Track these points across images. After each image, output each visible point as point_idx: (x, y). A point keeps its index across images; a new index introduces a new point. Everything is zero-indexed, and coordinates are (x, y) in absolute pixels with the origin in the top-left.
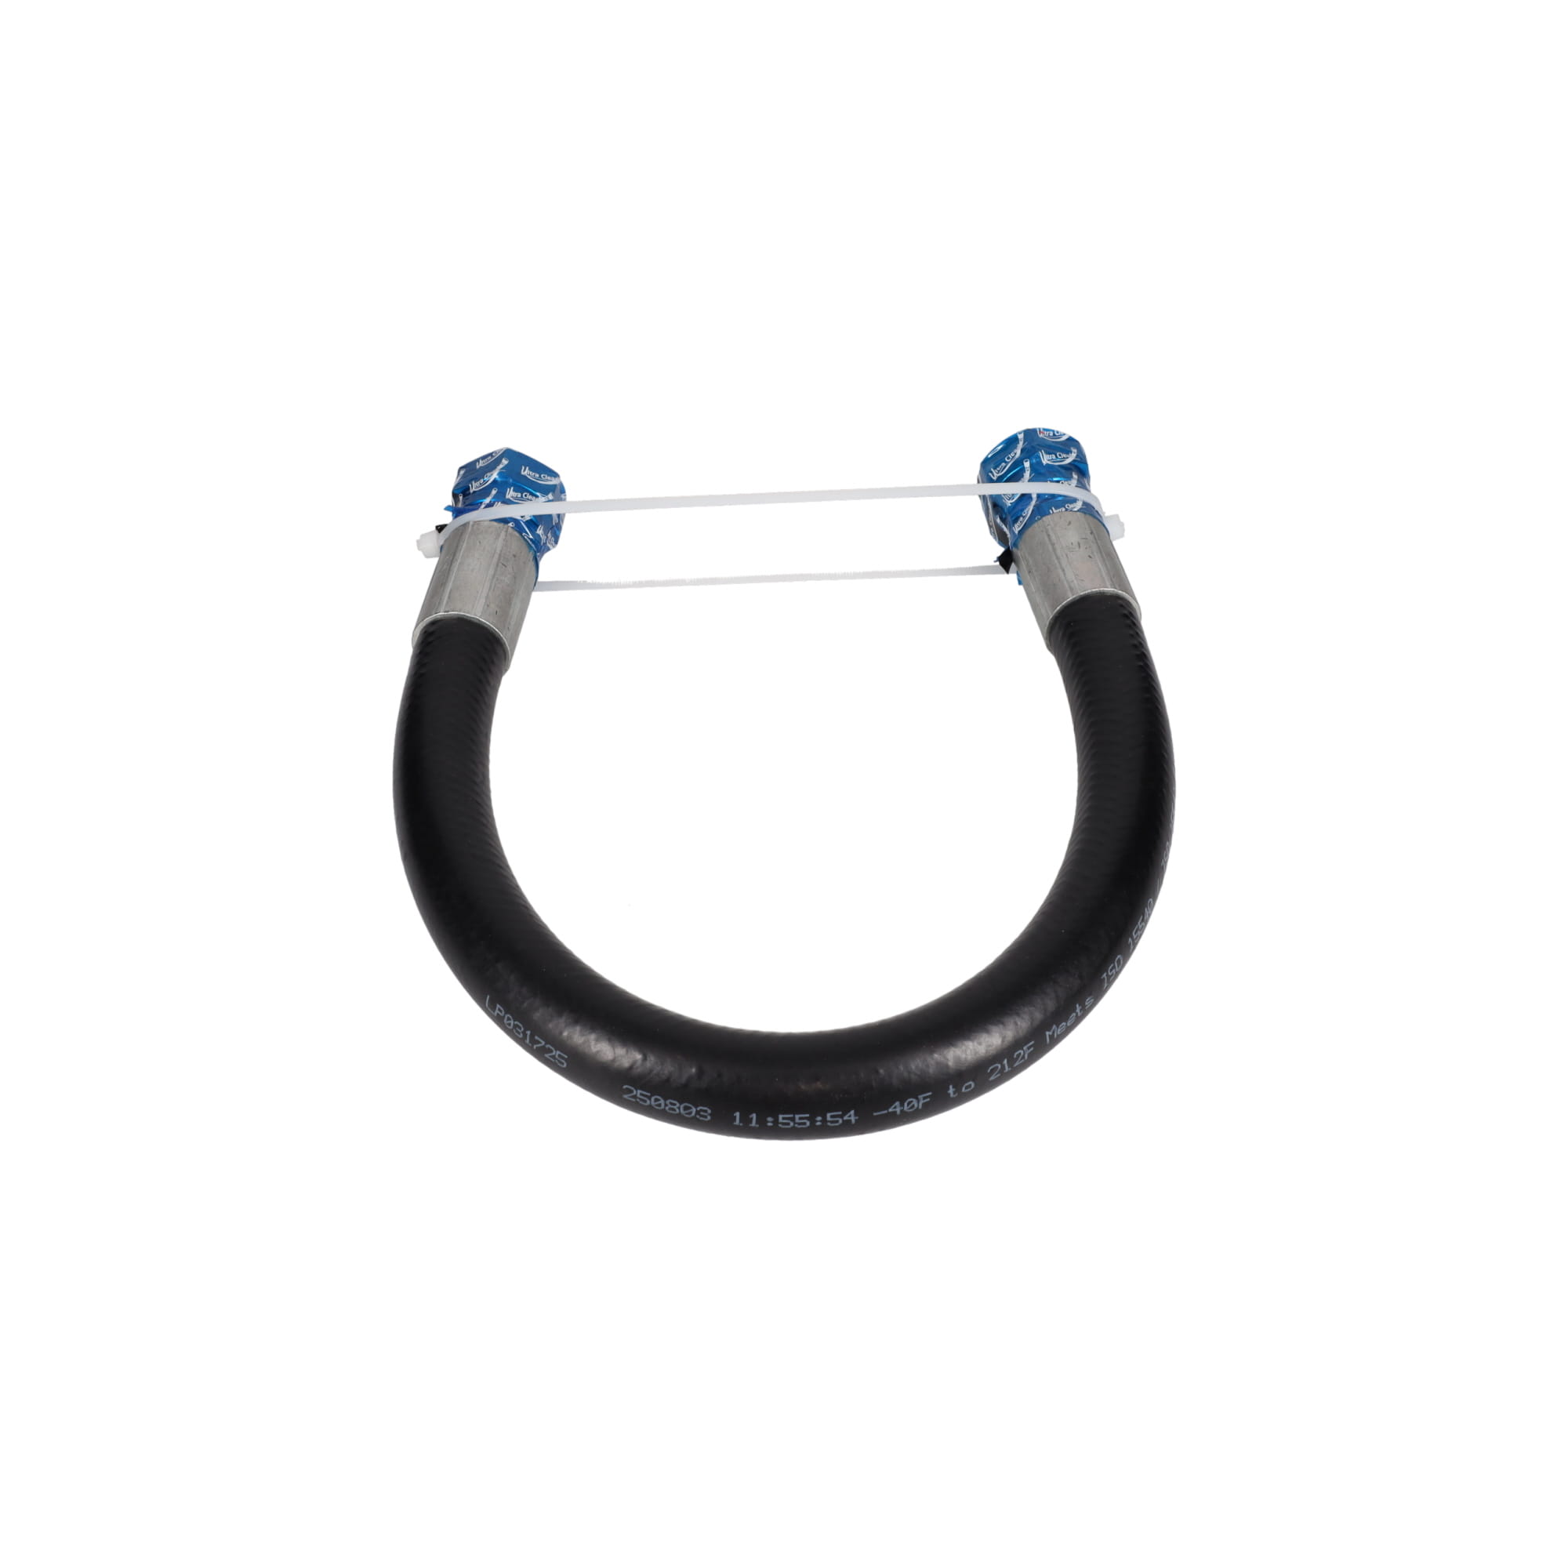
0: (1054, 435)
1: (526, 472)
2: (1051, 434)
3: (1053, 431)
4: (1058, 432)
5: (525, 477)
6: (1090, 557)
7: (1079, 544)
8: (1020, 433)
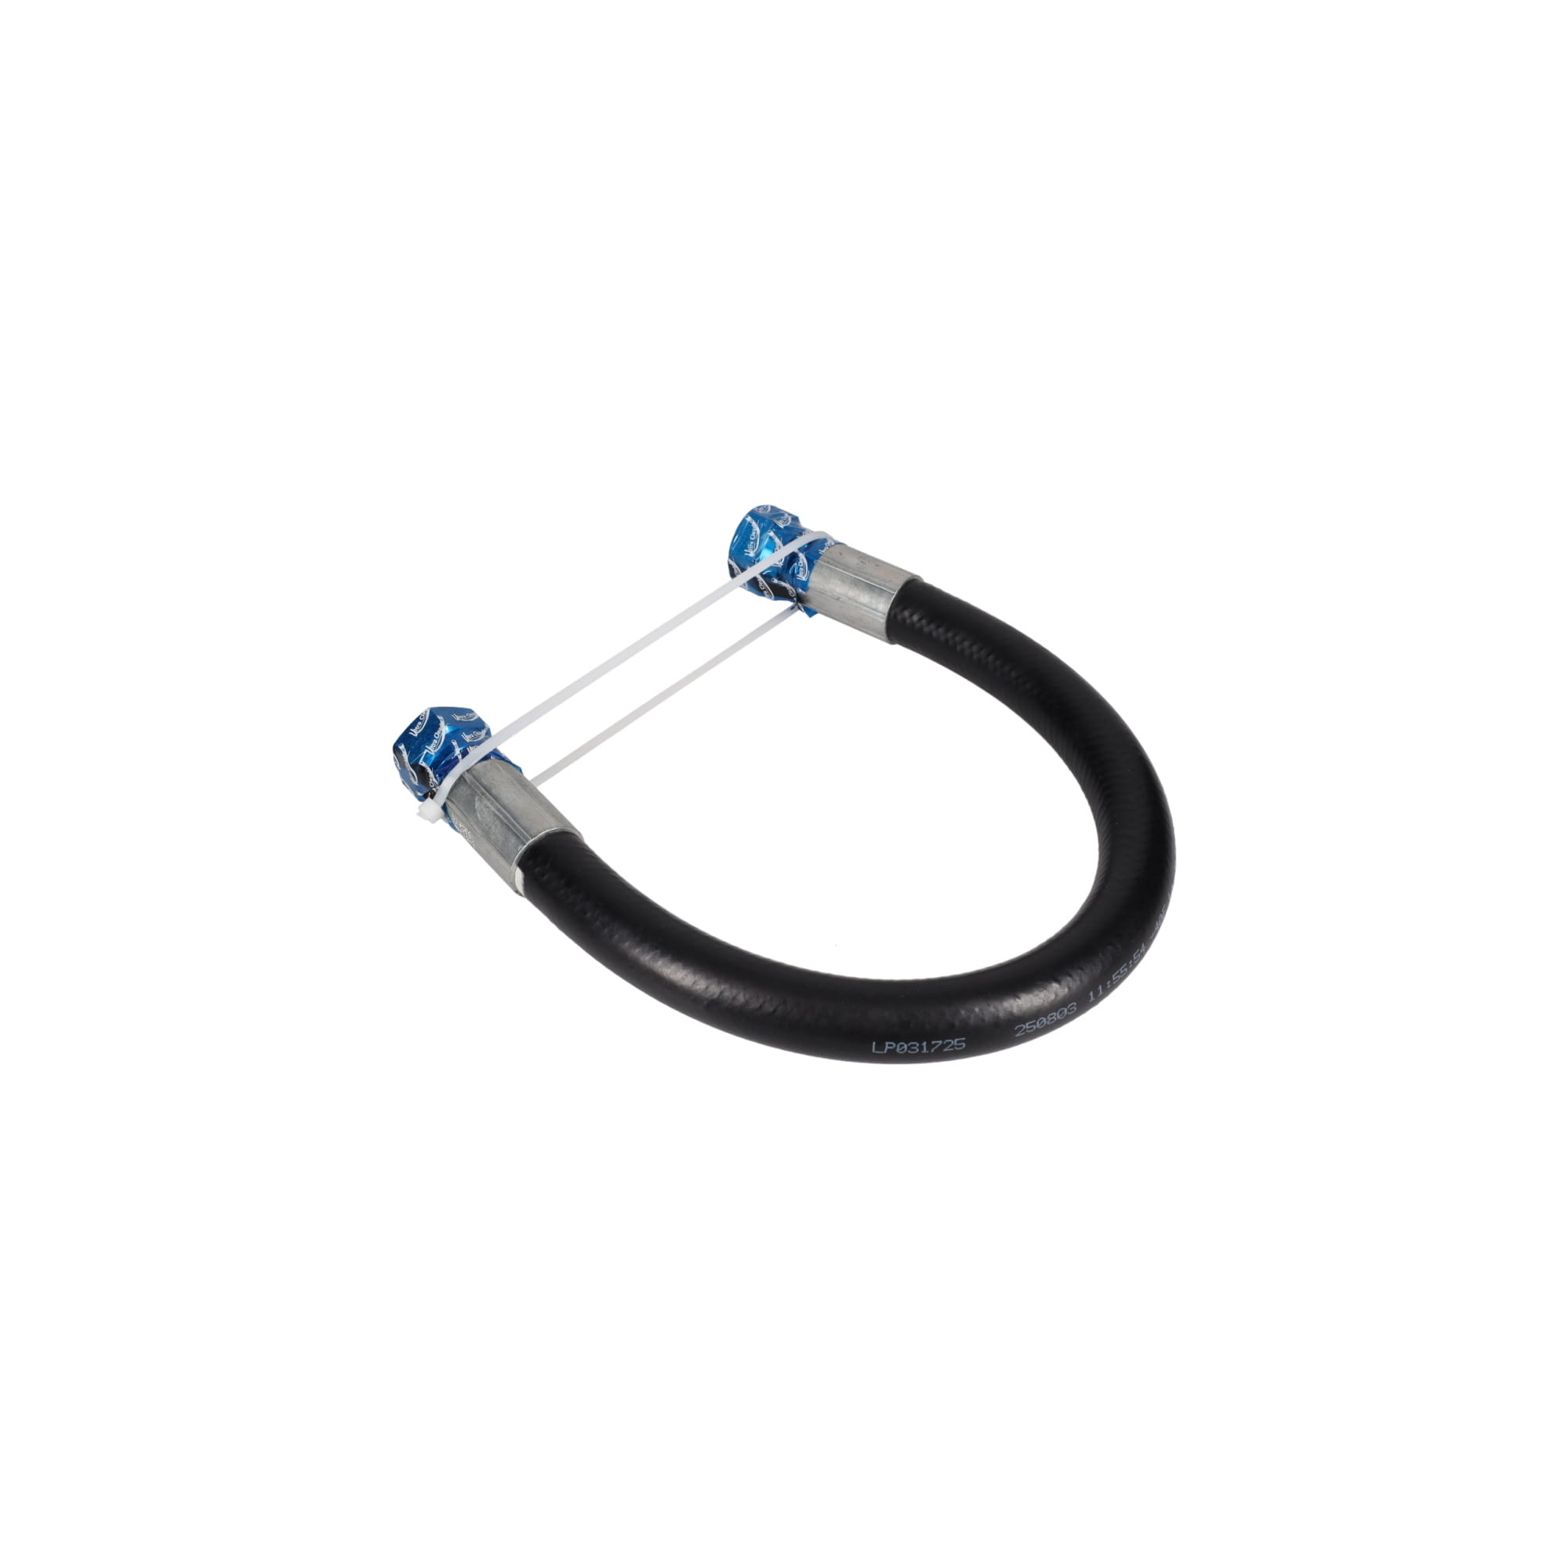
6: (877, 566)
7: (862, 562)
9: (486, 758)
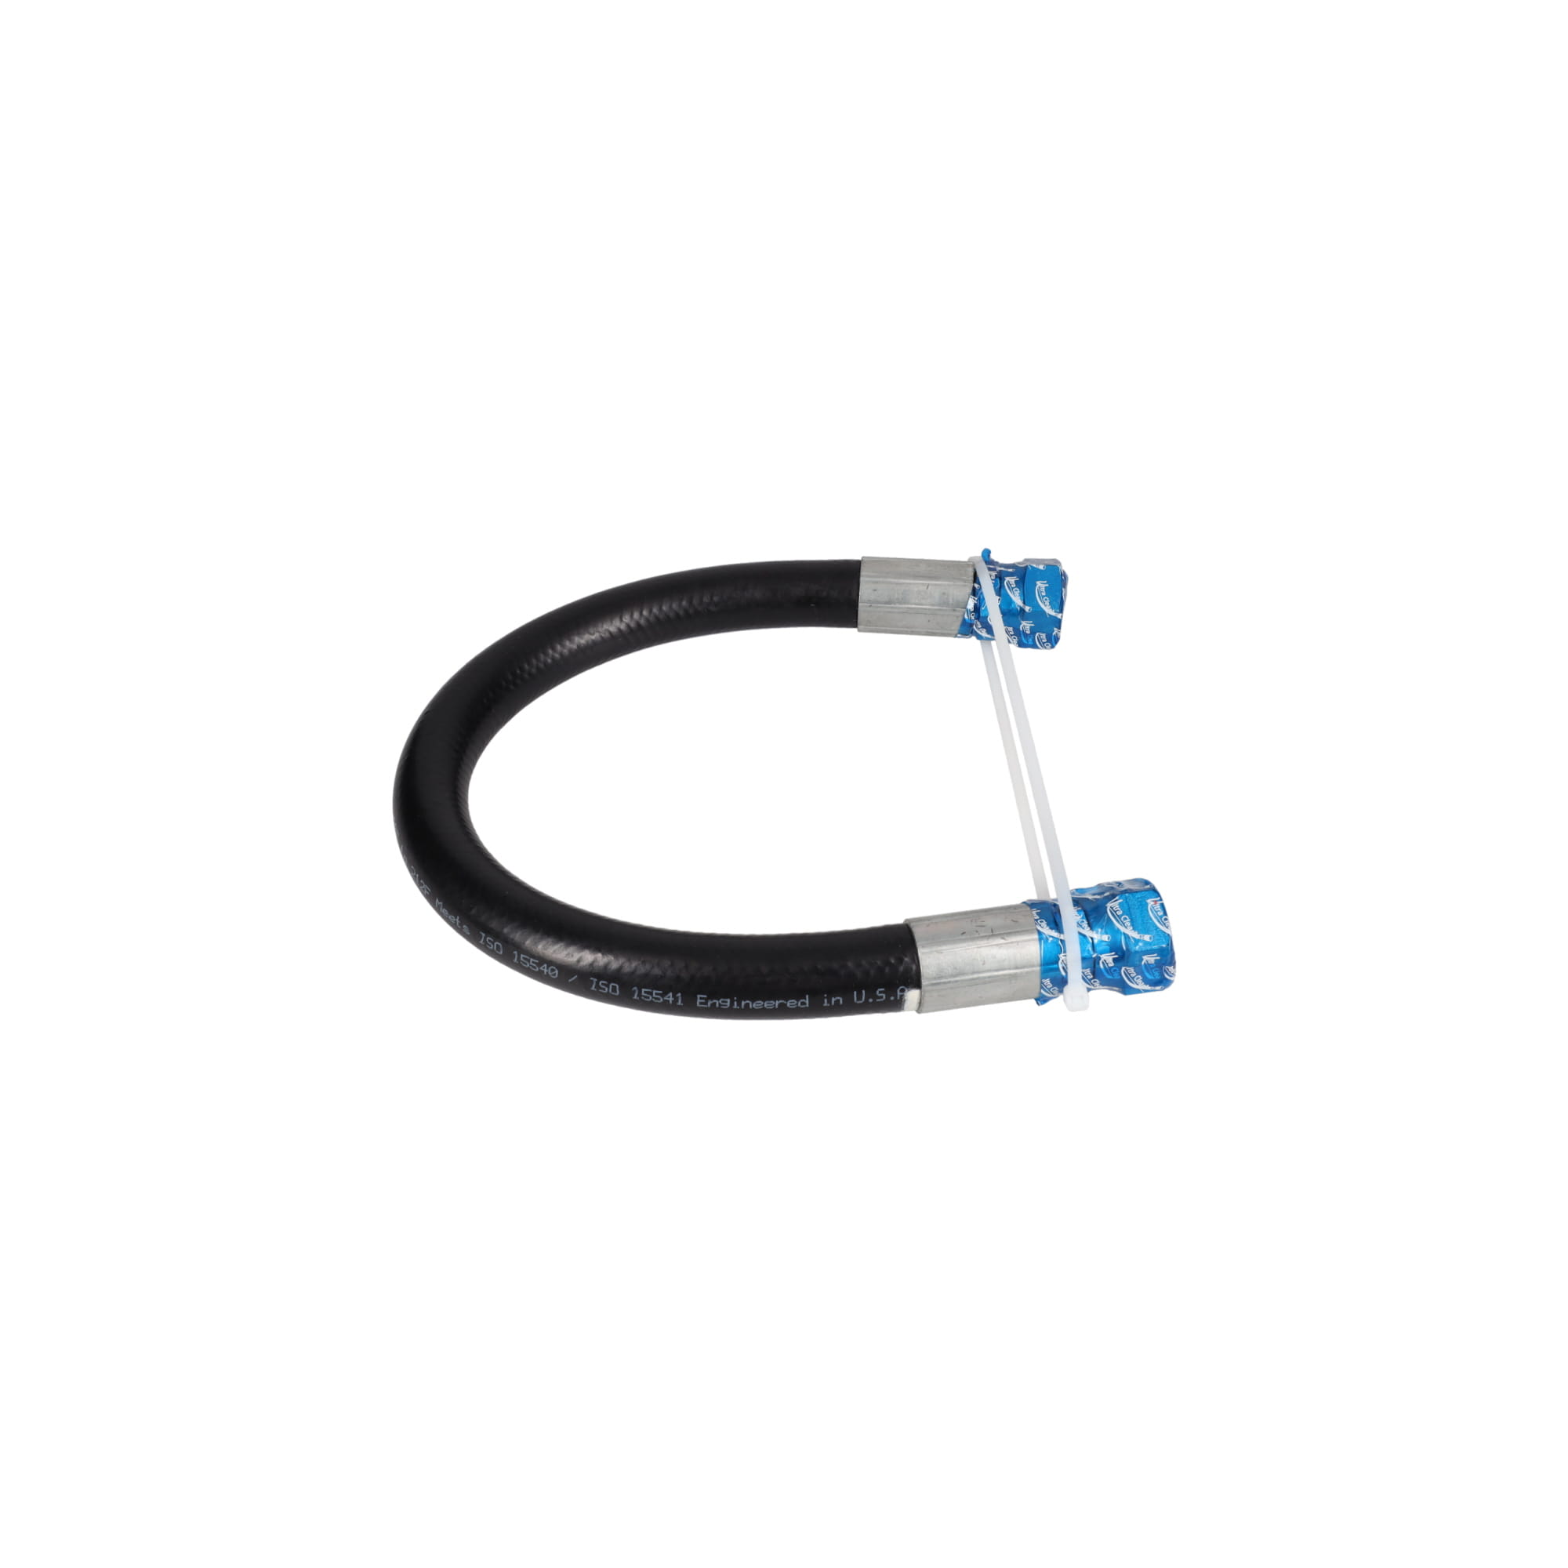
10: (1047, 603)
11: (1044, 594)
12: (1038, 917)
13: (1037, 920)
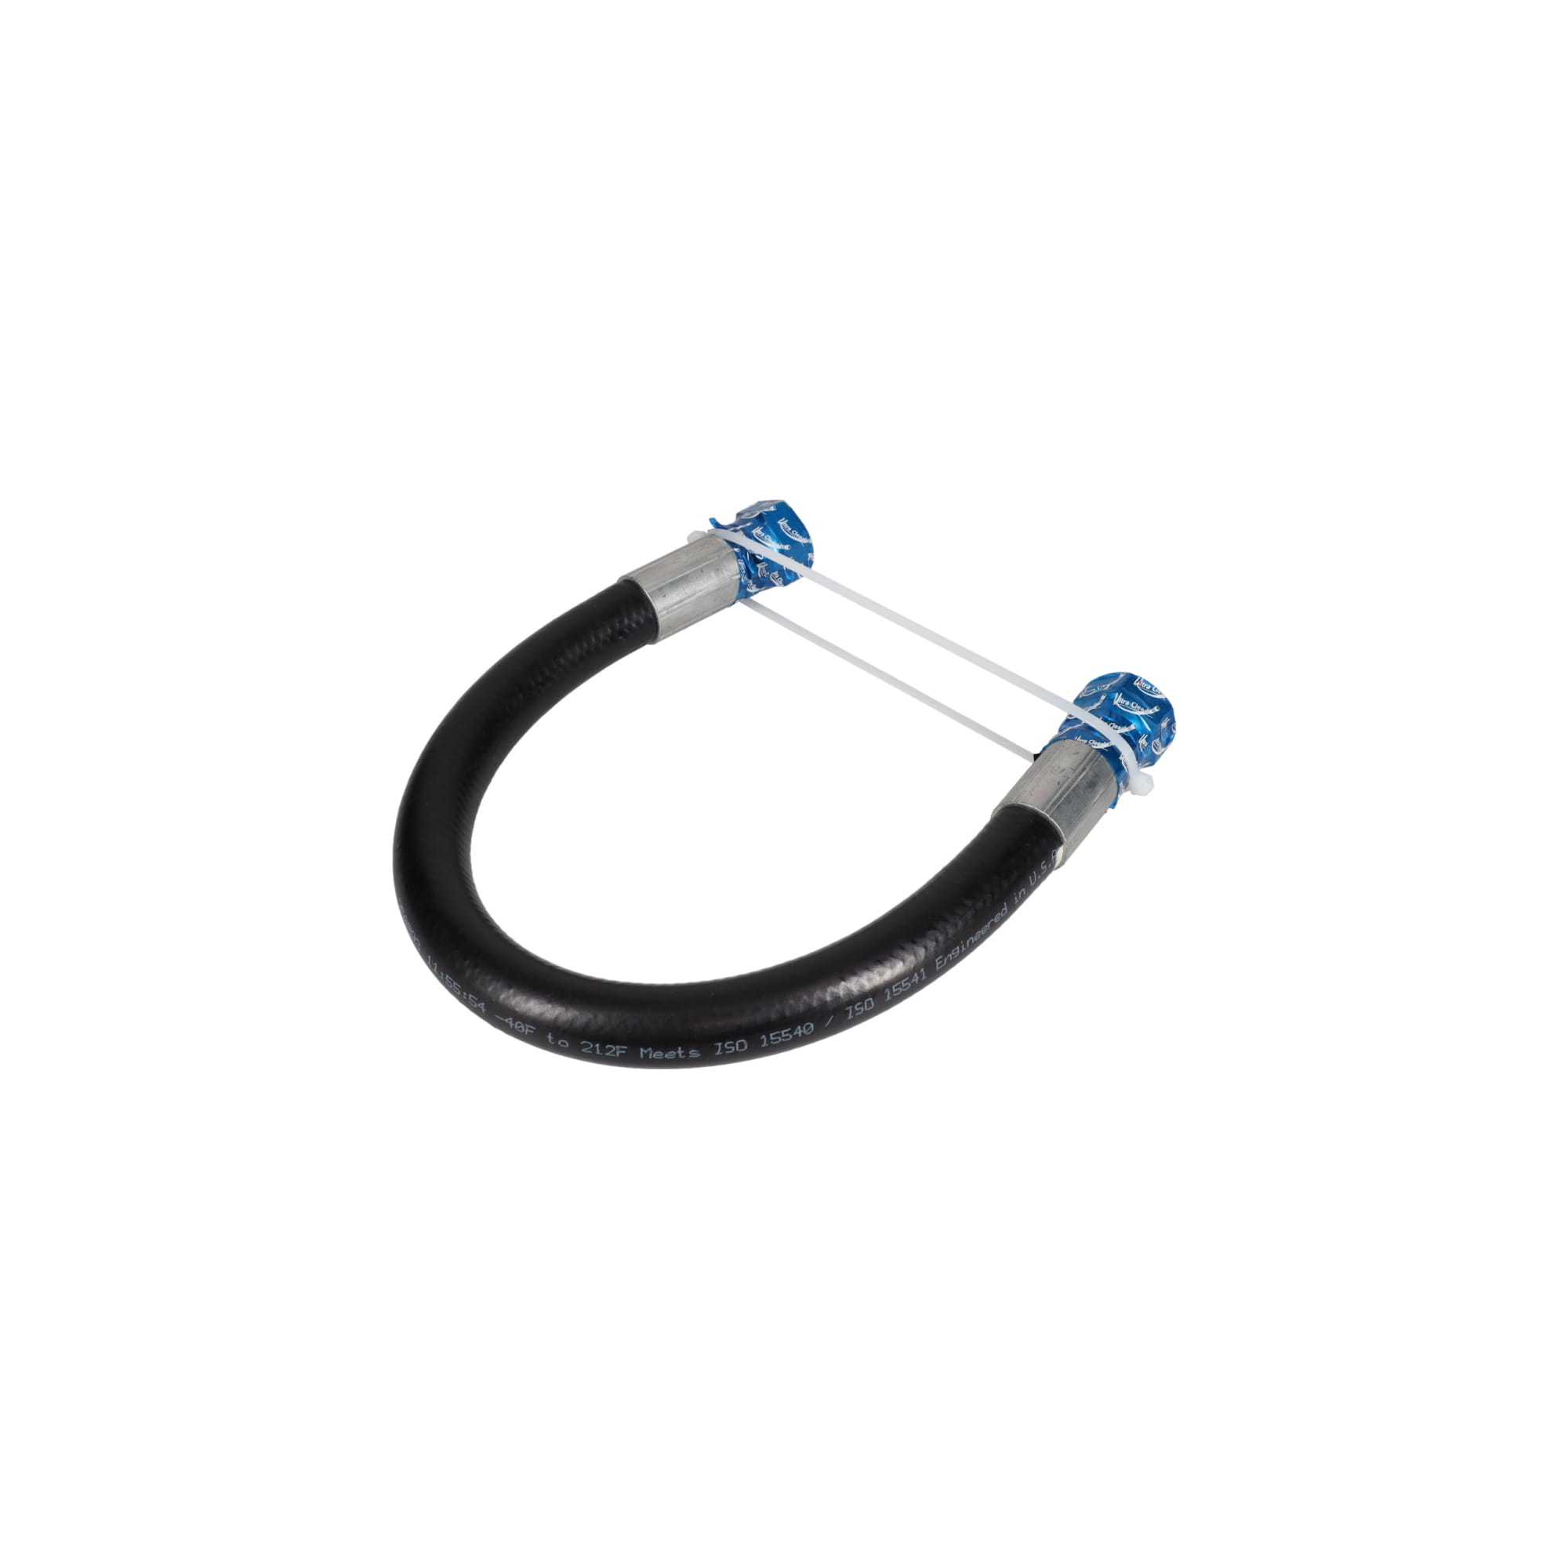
0: (1151, 689)
1: (783, 523)
2: (1149, 688)
3: (1152, 686)
4: (1156, 689)
5: (779, 525)
8: (1123, 673)
9: (733, 545)
10: (798, 535)
11: (790, 529)
12: (1086, 741)
13: (1087, 743)
